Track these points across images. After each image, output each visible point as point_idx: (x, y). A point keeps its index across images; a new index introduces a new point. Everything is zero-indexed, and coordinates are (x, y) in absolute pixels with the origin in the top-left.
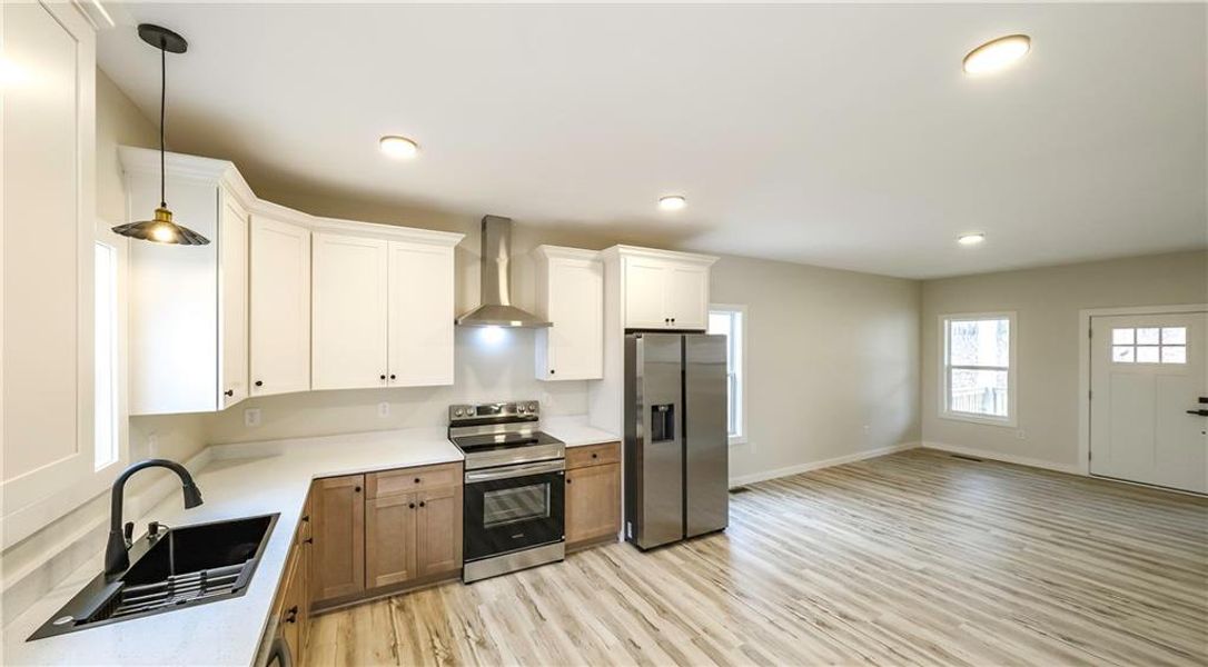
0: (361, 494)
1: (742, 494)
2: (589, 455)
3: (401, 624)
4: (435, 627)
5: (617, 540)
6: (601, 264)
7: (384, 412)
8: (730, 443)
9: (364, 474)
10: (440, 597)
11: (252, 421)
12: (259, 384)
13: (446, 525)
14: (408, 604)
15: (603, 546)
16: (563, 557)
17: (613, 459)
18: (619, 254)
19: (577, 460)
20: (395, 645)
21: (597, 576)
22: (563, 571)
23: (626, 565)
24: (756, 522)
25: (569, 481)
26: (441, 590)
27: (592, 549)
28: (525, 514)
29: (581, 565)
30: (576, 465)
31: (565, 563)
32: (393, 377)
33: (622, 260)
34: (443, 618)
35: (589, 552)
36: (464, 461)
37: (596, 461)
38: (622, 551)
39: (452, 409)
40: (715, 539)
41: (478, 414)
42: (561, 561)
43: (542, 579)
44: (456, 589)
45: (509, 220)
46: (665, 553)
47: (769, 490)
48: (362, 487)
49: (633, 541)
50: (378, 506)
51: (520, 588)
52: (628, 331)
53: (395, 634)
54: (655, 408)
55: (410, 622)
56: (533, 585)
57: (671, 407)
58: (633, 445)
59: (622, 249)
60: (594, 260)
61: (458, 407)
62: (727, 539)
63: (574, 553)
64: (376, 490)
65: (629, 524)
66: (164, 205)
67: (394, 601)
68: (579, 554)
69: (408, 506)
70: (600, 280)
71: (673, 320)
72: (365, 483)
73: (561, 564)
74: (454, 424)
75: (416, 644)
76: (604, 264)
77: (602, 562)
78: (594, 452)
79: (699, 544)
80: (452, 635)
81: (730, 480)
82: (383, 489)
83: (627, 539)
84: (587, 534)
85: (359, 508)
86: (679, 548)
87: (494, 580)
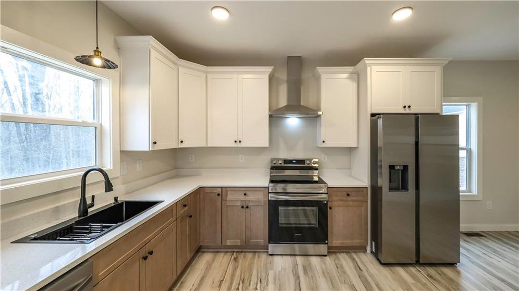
0: (220, 197)
1: (476, 238)
2: (345, 194)
3: (231, 267)
4: (244, 276)
5: (365, 251)
6: (356, 75)
7: (242, 159)
8: (461, 199)
9: (222, 187)
10: (254, 259)
11: (191, 159)
12: (182, 142)
13: (260, 221)
14: (239, 258)
15: (355, 253)
16: (326, 254)
17: (361, 198)
18: (366, 64)
19: (337, 196)
20: (223, 280)
21: (345, 272)
22: (325, 263)
23: (368, 271)
24: (490, 264)
25: (330, 208)
26: (257, 254)
27: (347, 253)
28: (306, 222)
29: (336, 262)
30: (335, 198)
31: (327, 258)
32: (240, 142)
33: (369, 69)
34: (250, 272)
35: (345, 255)
36: (268, 187)
37: (349, 198)
38: (367, 260)
39: (272, 160)
40: (447, 271)
41: (284, 164)
42: (325, 256)
43: (310, 264)
44: (264, 256)
45: (300, 56)
46: (400, 270)
47: (506, 240)
48: (221, 194)
49: (376, 254)
50: (228, 204)
51: (296, 266)
52: (373, 115)
53: (225, 274)
54: (392, 167)
55: (235, 269)
56: (304, 267)
57: (405, 167)
58: (376, 191)
59: (367, 61)
60: (352, 73)
61: (275, 159)
62: (458, 273)
63: (335, 253)
64: (227, 196)
65: (373, 243)
66: (97, 48)
67: (235, 254)
68: (338, 254)
69: (241, 207)
70: (355, 85)
71: (409, 107)
72: (222, 192)
73: (325, 258)
74: (273, 168)
75: (231, 284)
76: (358, 75)
77: (351, 264)
78: (348, 192)
79: (431, 271)
80: (249, 285)
81: (462, 225)
82: (231, 197)
83: (372, 252)
84: (343, 243)
85: (219, 204)
86: (413, 269)
87: (284, 257)
